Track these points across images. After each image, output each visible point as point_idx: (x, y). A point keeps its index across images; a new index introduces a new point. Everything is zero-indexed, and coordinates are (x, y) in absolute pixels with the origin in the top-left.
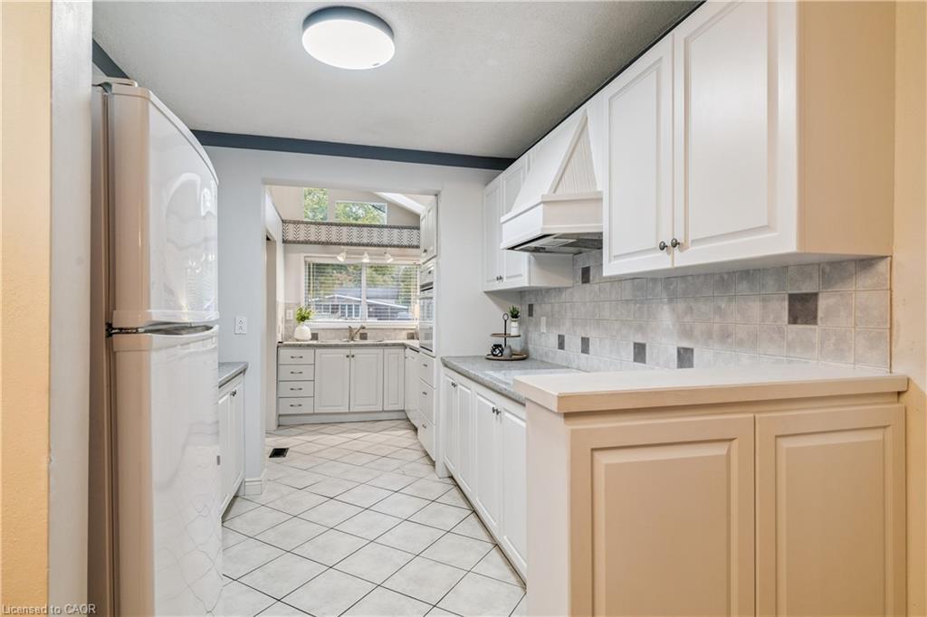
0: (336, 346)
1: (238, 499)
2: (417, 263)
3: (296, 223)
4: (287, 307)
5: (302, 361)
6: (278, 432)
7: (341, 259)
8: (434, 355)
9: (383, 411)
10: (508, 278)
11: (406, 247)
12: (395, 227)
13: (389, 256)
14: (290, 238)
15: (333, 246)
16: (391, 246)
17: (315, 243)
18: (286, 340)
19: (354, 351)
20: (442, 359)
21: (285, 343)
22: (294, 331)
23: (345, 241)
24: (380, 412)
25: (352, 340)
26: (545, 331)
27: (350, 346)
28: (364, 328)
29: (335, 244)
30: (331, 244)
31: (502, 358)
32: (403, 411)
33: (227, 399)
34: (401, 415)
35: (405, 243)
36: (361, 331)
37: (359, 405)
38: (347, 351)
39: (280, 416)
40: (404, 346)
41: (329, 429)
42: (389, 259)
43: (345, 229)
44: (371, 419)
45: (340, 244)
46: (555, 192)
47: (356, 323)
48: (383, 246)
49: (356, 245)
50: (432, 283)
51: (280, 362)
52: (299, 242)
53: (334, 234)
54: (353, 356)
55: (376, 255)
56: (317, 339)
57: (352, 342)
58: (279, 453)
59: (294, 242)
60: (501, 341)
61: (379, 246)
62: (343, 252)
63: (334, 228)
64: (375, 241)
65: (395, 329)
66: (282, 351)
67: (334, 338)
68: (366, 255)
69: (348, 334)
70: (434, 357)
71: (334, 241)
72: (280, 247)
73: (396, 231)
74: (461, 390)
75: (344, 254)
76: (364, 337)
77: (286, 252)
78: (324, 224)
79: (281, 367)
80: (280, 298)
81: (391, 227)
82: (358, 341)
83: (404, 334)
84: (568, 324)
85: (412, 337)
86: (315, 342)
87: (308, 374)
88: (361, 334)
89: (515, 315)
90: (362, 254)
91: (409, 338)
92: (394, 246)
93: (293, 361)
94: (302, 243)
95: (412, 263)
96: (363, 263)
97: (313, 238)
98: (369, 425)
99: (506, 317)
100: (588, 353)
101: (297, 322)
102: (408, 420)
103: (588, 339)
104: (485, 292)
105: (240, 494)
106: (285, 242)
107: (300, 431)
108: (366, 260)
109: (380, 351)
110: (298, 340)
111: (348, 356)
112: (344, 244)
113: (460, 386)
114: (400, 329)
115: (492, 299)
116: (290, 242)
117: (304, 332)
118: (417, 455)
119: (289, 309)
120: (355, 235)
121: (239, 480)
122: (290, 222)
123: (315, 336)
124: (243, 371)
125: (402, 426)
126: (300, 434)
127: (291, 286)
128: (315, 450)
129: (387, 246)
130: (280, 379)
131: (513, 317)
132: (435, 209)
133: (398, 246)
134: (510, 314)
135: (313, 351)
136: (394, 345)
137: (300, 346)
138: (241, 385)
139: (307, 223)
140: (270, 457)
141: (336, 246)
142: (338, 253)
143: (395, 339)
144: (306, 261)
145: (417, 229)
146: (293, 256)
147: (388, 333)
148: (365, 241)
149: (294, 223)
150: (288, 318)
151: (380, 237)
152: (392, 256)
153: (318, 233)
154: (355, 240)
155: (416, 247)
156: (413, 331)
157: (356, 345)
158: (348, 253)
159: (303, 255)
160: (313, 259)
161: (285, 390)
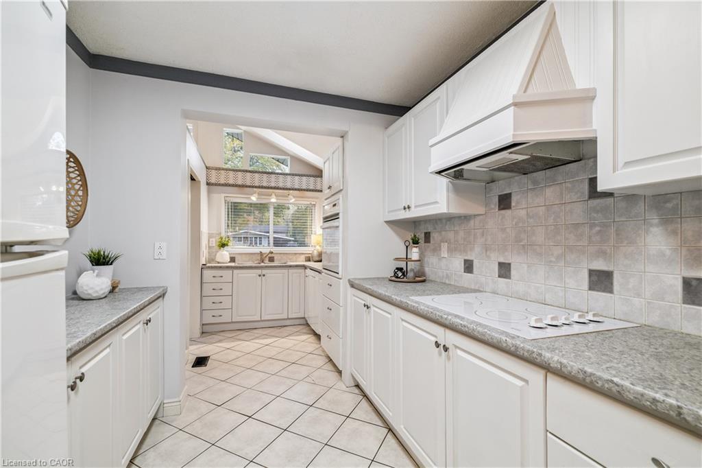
0: (251, 268)
1: (157, 422)
2: (313, 203)
3: (218, 169)
4: (210, 236)
5: (222, 280)
6: (201, 340)
7: (254, 199)
8: (340, 277)
9: (288, 319)
10: (416, 207)
11: (304, 190)
12: (296, 175)
13: (292, 197)
14: (213, 180)
15: (248, 189)
16: (293, 189)
17: (233, 186)
18: (210, 263)
19: (264, 272)
20: (349, 281)
21: (208, 265)
22: (216, 255)
23: (257, 184)
24: (286, 319)
25: (263, 262)
26: (446, 256)
27: (261, 267)
28: (272, 253)
29: (250, 187)
30: (247, 186)
31: (405, 279)
32: (304, 318)
33: (139, 329)
34: (302, 321)
35: (304, 187)
36: (270, 255)
37: (268, 315)
38: (259, 272)
39: (203, 325)
40: (305, 267)
41: (244, 335)
42: (291, 199)
43: (257, 175)
44: (278, 326)
45: (253, 187)
46: (525, 92)
47: (265, 248)
48: (287, 189)
49: (265, 188)
50: (338, 214)
51: (203, 281)
52: (220, 185)
53: (248, 180)
54: (264, 275)
55: (281, 196)
56: (234, 261)
57: (262, 264)
58: (200, 362)
59: (216, 185)
60: (402, 265)
61: (284, 189)
62: (255, 193)
63: (248, 174)
64: (281, 185)
65: (296, 254)
66: (205, 272)
67: (249, 261)
68: (273, 196)
69: (259, 258)
70: (340, 279)
71: (248, 184)
72: (204, 188)
73: (297, 178)
74: (374, 311)
75: (256, 195)
76: (272, 260)
77: (209, 192)
78: (240, 171)
79: (204, 285)
80: (204, 228)
81: (293, 175)
82: (267, 263)
83: (303, 257)
84: (477, 249)
85: (308, 260)
86: (233, 264)
87: (227, 289)
88: (270, 258)
89: (415, 242)
90: (271, 195)
91: (306, 261)
92: (296, 190)
93: (214, 280)
94: (223, 185)
95: (309, 203)
96: (271, 202)
97: (231, 182)
98: (277, 330)
99: (407, 244)
100: (510, 278)
101: (218, 248)
102: (308, 325)
103: (509, 264)
104: (386, 222)
105: (160, 415)
106: (208, 184)
107: (220, 338)
108: (273, 200)
109: (285, 271)
110: (218, 263)
111: (260, 276)
112: (256, 187)
113: (373, 308)
114: (300, 254)
115: (392, 228)
116: (213, 184)
117: (224, 256)
118: (321, 361)
119: (212, 237)
120: (265, 181)
121: (158, 402)
122: (212, 168)
123: (233, 260)
124: (163, 296)
125: (304, 331)
126: (220, 341)
127: (213, 218)
128: (234, 357)
129: (290, 189)
130: (204, 295)
131: (414, 244)
132: (341, 149)
133: (299, 190)
134: (411, 241)
135: (231, 271)
136: (297, 266)
137: (221, 267)
138: (159, 310)
139: (226, 170)
140: (193, 367)
141: (251, 189)
142: (252, 194)
143: (296, 261)
144: (225, 201)
145: (313, 176)
146: (215, 196)
147: (291, 257)
148: (273, 185)
149: (216, 169)
150: (210, 245)
151: (285, 182)
152: (294, 197)
153: (236, 178)
154: (265, 184)
155: (313, 190)
156: (310, 255)
157: (266, 267)
158: (259, 194)
159: (223, 195)
160: (231, 199)
161: (208, 303)
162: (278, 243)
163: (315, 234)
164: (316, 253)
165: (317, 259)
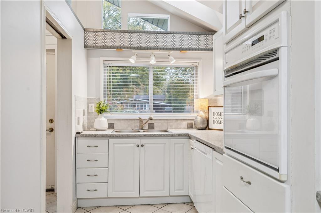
0: (128, 137)
2: (195, 64)
3: (95, 31)
4: (90, 101)
5: (97, 150)
7: (132, 61)
9: (170, 196)
11: (186, 49)
12: (177, 33)
13: (172, 58)
14: (91, 43)
15: (126, 50)
16: (173, 49)
17: (111, 47)
18: (85, 131)
19: (143, 141)
21: (85, 133)
22: (95, 120)
23: (135, 45)
24: (168, 197)
25: (142, 130)
27: (140, 137)
28: (152, 119)
29: (127, 48)
30: (124, 48)
32: (188, 196)
34: (186, 200)
35: (186, 47)
36: (150, 122)
37: (147, 191)
38: (137, 141)
39: (78, 199)
40: (189, 137)
42: (172, 61)
43: (135, 35)
45: (131, 48)
47: (145, 115)
48: (167, 49)
49: (144, 48)
51: (78, 151)
52: (97, 47)
53: (126, 40)
54: (142, 146)
55: (161, 58)
56: (113, 128)
57: (142, 133)
59: (94, 47)
61: (163, 49)
62: (134, 55)
63: (127, 35)
64: (161, 45)
65: (177, 120)
66: (79, 141)
67: (127, 129)
68: (153, 57)
69: (138, 125)
71: (126, 45)
72: (82, 51)
73: (178, 36)
75: (134, 57)
76: (151, 126)
77: (87, 55)
78: (118, 32)
79: (78, 155)
81: (173, 33)
82: (146, 131)
83: (185, 124)
85: (191, 126)
86: (110, 132)
87: (102, 161)
88: (149, 124)
90: (149, 57)
91: (189, 128)
92: (177, 49)
93: (89, 150)
94: (100, 47)
95: (191, 64)
96: (151, 65)
97: (109, 44)
101: (97, 114)
102: (192, 203)
106: (86, 47)
108: (153, 62)
109: (166, 141)
110: (96, 130)
111: (138, 146)
112: (134, 48)
114: (181, 120)
116: (91, 47)
117: (102, 122)
119: (91, 103)
122: (90, 30)
123: (111, 126)
129: (170, 49)
130: (78, 166)
133: (179, 49)
135: (107, 141)
136: (180, 135)
137: (97, 136)
139: (104, 31)
141: (129, 50)
142: (130, 57)
144: (104, 64)
145: (196, 34)
146: (94, 60)
147: (171, 124)
148: (152, 45)
149: (94, 32)
150: (90, 111)
151: (165, 41)
152: (175, 58)
153: (113, 39)
154: (144, 45)
155: (196, 50)
156: (193, 122)
157: (145, 136)
158: (138, 56)
159: (102, 59)
160: (110, 62)
161: (82, 176)
162: (157, 108)
163: (198, 98)
164: (199, 119)
165: (201, 126)
